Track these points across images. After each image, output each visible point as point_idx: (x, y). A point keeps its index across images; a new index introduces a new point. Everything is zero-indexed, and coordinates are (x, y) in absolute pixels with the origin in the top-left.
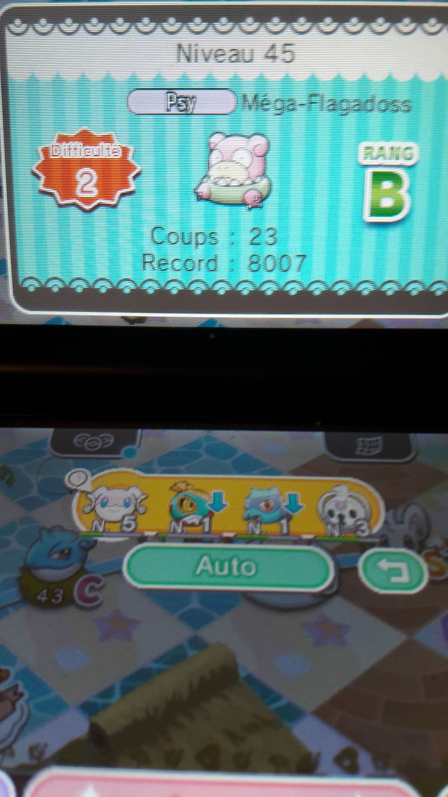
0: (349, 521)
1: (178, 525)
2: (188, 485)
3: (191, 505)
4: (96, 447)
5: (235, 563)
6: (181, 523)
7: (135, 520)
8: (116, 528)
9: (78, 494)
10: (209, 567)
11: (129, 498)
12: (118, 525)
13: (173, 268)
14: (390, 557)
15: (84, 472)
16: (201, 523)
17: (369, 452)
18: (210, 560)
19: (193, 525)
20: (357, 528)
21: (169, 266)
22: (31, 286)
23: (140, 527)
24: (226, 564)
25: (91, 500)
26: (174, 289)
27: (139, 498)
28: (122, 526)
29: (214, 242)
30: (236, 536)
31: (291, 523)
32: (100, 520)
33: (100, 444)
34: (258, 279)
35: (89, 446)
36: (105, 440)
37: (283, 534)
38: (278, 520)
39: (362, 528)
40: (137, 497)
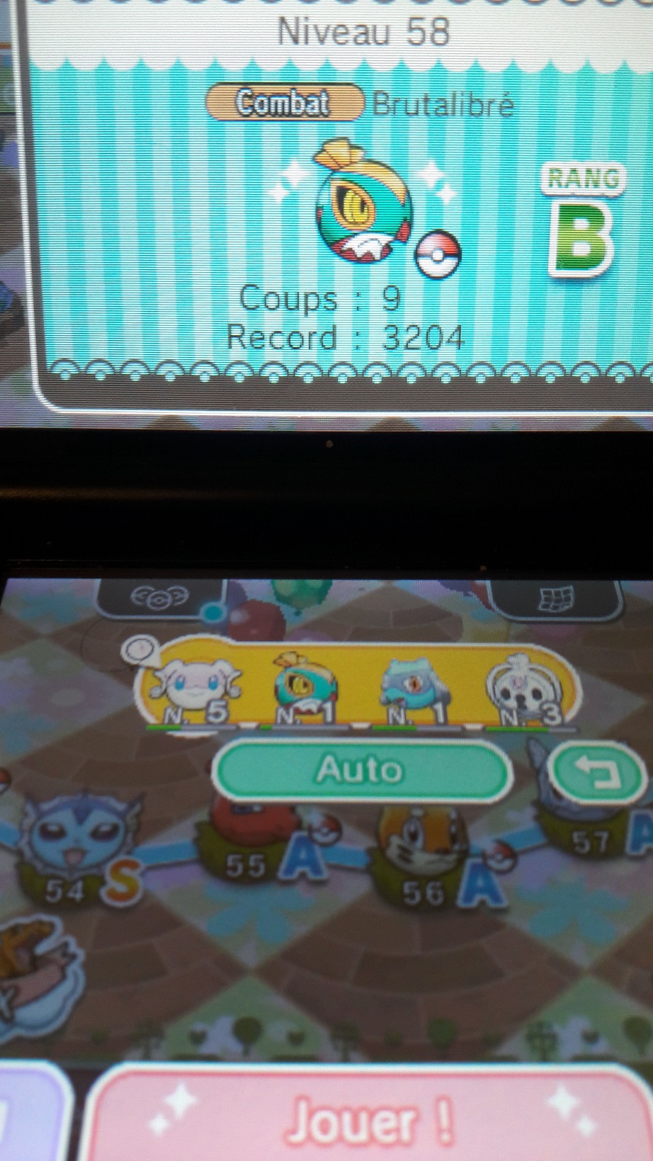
0: (532, 704)
1: (288, 713)
2: (298, 656)
3: (305, 685)
4: (165, 604)
5: (372, 764)
6: (291, 711)
7: (225, 707)
8: (198, 718)
9: (141, 672)
10: (335, 771)
11: (215, 676)
12: (202, 714)
13: (271, 344)
14: (591, 754)
15: (148, 641)
16: (321, 710)
17: (555, 608)
18: (336, 761)
19: (309, 712)
20: (544, 713)
21: (267, 342)
22: (65, 372)
23: (233, 717)
24: (359, 767)
25: (160, 679)
26: (274, 375)
27: (229, 676)
28: (208, 715)
29: (331, 306)
30: (371, 728)
31: (449, 708)
32: (176, 707)
33: (170, 600)
34: (395, 360)
35: (153, 604)
36: (176, 595)
37: (438, 724)
38: (431, 705)
39: (550, 714)
40: (227, 674)
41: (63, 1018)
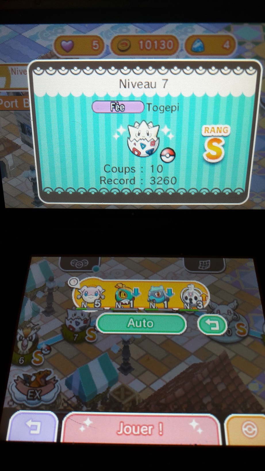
1: (119, 304)
3: (125, 295)
4: (81, 266)
5: (144, 321)
7: (100, 302)
8: (92, 306)
9: (74, 290)
10: (133, 324)
11: (97, 291)
12: (93, 304)
14: (211, 319)
15: (76, 279)
16: (129, 303)
17: (204, 268)
18: (134, 320)
19: (126, 304)
21: (113, 182)
22: (48, 191)
23: (102, 305)
24: (141, 322)
25: (80, 292)
26: (115, 191)
28: (95, 304)
29: (133, 171)
30: (144, 309)
31: (168, 303)
32: (85, 302)
33: (83, 264)
34: (154, 188)
35: (77, 266)
36: (84, 263)
37: (165, 308)
38: (163, 302)
39: (199, 305)
40: (100, 291)
41: (55, 399)
